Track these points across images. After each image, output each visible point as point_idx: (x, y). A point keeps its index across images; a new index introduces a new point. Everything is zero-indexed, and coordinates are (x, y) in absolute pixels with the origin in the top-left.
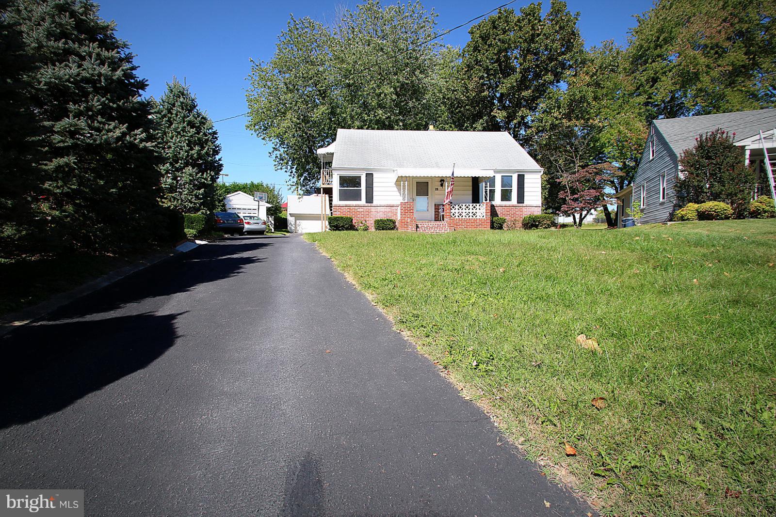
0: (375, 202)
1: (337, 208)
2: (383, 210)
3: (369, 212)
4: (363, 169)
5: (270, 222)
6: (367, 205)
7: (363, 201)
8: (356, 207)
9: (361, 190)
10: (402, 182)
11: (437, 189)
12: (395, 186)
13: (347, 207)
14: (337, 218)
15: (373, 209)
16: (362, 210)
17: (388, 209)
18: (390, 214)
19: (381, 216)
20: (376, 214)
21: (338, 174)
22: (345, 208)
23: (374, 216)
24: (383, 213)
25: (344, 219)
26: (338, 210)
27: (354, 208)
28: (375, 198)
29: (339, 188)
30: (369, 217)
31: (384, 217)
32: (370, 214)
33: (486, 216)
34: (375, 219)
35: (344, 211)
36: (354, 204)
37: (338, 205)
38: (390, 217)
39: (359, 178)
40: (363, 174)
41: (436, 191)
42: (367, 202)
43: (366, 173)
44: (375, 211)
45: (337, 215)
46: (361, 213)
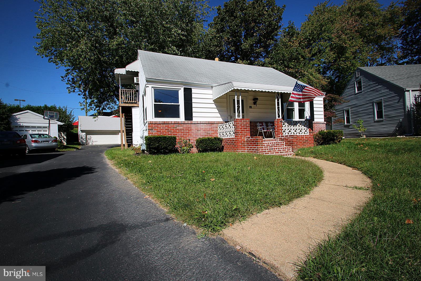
0: (195, 120)
1: (154, 125)
2: (203, 127)
3: (189, 130)
4: (182, 83)
5: (63, 137)
6: (187, 122)
7: (182, 118)
8: (175, 125)
9: (179, 105)
10: (236, 97)
11: (251, 107)
12: (213, 103)
13: (164, 125)
14: (158, 138)
15: (193, 127)
16: (182, 128)
17: (208, 127)
18: (211, 132)
19: (201, 135)
20: (197, 132)
21: (152, 87)
22: (162, 126)
23: (195, 134)
24: (204, 131)
25: (167, 139)
26: (154, 128)
27: (172, 126)
28: (194, 115)
29: (154, 103)
30: (189, 136)
31: (205, 135)
32: (191, 132)
33: (309, 133)
34: (196, 137)
35: (161, 130)
36: (172, 122)
37: (154, 122)
38: (211, 135)
39: (176, 93)
40: (180, 89)
41: (250, 109)
42: (186, 119)
43: (184, 88)
44: (195, 129)
45: (153, 133)
46: (180, 131)
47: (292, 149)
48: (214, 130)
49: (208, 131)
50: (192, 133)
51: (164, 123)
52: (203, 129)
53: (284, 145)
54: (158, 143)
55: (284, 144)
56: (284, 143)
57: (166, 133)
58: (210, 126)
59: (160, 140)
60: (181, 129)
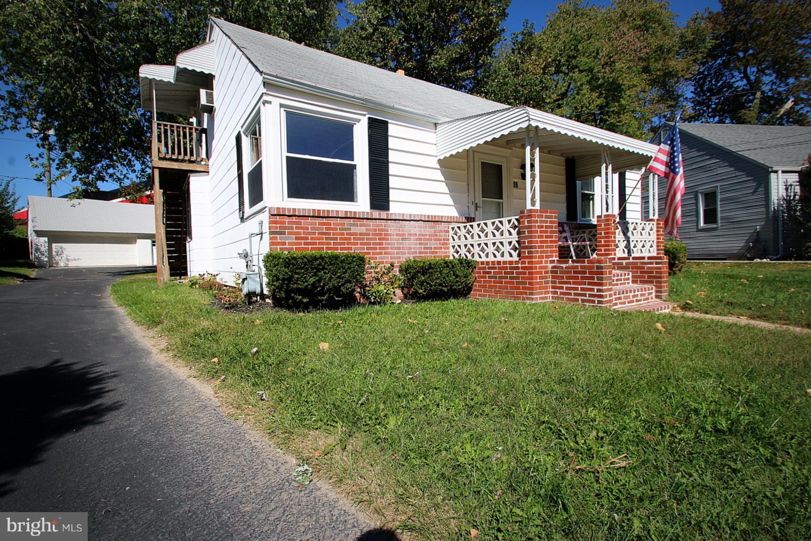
0: (395, 209)
1: (287, 220)
2: (416, 231)
3: (383, 236)
6: (376, 214)
7: (362, 202)
8: (346, 221)
9: (354, 167)
11: (515, 185)
12: (438, 166)
13: (318, 221)
15: (392, 227)
16: (363, 229)
17: (428, 229)
18: (433, 244)
19: (412, 250)
20: (401, 244)
21: (281, 106)
22: (311, 224)
23: (396, 248)
24: (417, 239)
25: (342, 262)
26: (289, 228)
27: (337, 224)
28: (393, 195)
29: (285, 154)
30: (381, 253)
31: (420, 253)
32: (386, 244)
33: (658, 250)
34: (400, 258)
35: (309, 233)
36: (337, 212)
37: (289, 210)
38: (433, 253)
39: (346, 131)
40: (359, 121)
41: (515, 190)
42: (374, 206)
43: (369, 118)
44: (397, 235)
45: (284, 244)
46: (359, 239)
47: (656, 292)
48: (440, 240)
49: (428, 240)
50: (389, 244)
51: (317, 215)
52: (416, 235)
53: (630, 281)
54: (315, 275)
55: (628, 279)
56: (630, 276)
57: (323, 244)
58: (432, 227)
59: (320, 264)
60: (361, 234)
